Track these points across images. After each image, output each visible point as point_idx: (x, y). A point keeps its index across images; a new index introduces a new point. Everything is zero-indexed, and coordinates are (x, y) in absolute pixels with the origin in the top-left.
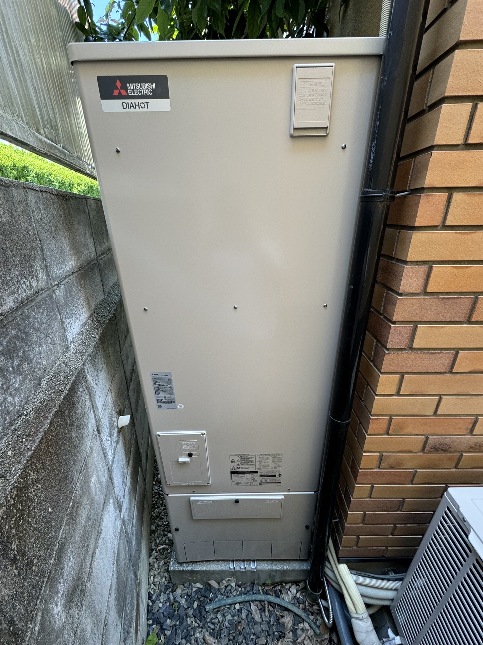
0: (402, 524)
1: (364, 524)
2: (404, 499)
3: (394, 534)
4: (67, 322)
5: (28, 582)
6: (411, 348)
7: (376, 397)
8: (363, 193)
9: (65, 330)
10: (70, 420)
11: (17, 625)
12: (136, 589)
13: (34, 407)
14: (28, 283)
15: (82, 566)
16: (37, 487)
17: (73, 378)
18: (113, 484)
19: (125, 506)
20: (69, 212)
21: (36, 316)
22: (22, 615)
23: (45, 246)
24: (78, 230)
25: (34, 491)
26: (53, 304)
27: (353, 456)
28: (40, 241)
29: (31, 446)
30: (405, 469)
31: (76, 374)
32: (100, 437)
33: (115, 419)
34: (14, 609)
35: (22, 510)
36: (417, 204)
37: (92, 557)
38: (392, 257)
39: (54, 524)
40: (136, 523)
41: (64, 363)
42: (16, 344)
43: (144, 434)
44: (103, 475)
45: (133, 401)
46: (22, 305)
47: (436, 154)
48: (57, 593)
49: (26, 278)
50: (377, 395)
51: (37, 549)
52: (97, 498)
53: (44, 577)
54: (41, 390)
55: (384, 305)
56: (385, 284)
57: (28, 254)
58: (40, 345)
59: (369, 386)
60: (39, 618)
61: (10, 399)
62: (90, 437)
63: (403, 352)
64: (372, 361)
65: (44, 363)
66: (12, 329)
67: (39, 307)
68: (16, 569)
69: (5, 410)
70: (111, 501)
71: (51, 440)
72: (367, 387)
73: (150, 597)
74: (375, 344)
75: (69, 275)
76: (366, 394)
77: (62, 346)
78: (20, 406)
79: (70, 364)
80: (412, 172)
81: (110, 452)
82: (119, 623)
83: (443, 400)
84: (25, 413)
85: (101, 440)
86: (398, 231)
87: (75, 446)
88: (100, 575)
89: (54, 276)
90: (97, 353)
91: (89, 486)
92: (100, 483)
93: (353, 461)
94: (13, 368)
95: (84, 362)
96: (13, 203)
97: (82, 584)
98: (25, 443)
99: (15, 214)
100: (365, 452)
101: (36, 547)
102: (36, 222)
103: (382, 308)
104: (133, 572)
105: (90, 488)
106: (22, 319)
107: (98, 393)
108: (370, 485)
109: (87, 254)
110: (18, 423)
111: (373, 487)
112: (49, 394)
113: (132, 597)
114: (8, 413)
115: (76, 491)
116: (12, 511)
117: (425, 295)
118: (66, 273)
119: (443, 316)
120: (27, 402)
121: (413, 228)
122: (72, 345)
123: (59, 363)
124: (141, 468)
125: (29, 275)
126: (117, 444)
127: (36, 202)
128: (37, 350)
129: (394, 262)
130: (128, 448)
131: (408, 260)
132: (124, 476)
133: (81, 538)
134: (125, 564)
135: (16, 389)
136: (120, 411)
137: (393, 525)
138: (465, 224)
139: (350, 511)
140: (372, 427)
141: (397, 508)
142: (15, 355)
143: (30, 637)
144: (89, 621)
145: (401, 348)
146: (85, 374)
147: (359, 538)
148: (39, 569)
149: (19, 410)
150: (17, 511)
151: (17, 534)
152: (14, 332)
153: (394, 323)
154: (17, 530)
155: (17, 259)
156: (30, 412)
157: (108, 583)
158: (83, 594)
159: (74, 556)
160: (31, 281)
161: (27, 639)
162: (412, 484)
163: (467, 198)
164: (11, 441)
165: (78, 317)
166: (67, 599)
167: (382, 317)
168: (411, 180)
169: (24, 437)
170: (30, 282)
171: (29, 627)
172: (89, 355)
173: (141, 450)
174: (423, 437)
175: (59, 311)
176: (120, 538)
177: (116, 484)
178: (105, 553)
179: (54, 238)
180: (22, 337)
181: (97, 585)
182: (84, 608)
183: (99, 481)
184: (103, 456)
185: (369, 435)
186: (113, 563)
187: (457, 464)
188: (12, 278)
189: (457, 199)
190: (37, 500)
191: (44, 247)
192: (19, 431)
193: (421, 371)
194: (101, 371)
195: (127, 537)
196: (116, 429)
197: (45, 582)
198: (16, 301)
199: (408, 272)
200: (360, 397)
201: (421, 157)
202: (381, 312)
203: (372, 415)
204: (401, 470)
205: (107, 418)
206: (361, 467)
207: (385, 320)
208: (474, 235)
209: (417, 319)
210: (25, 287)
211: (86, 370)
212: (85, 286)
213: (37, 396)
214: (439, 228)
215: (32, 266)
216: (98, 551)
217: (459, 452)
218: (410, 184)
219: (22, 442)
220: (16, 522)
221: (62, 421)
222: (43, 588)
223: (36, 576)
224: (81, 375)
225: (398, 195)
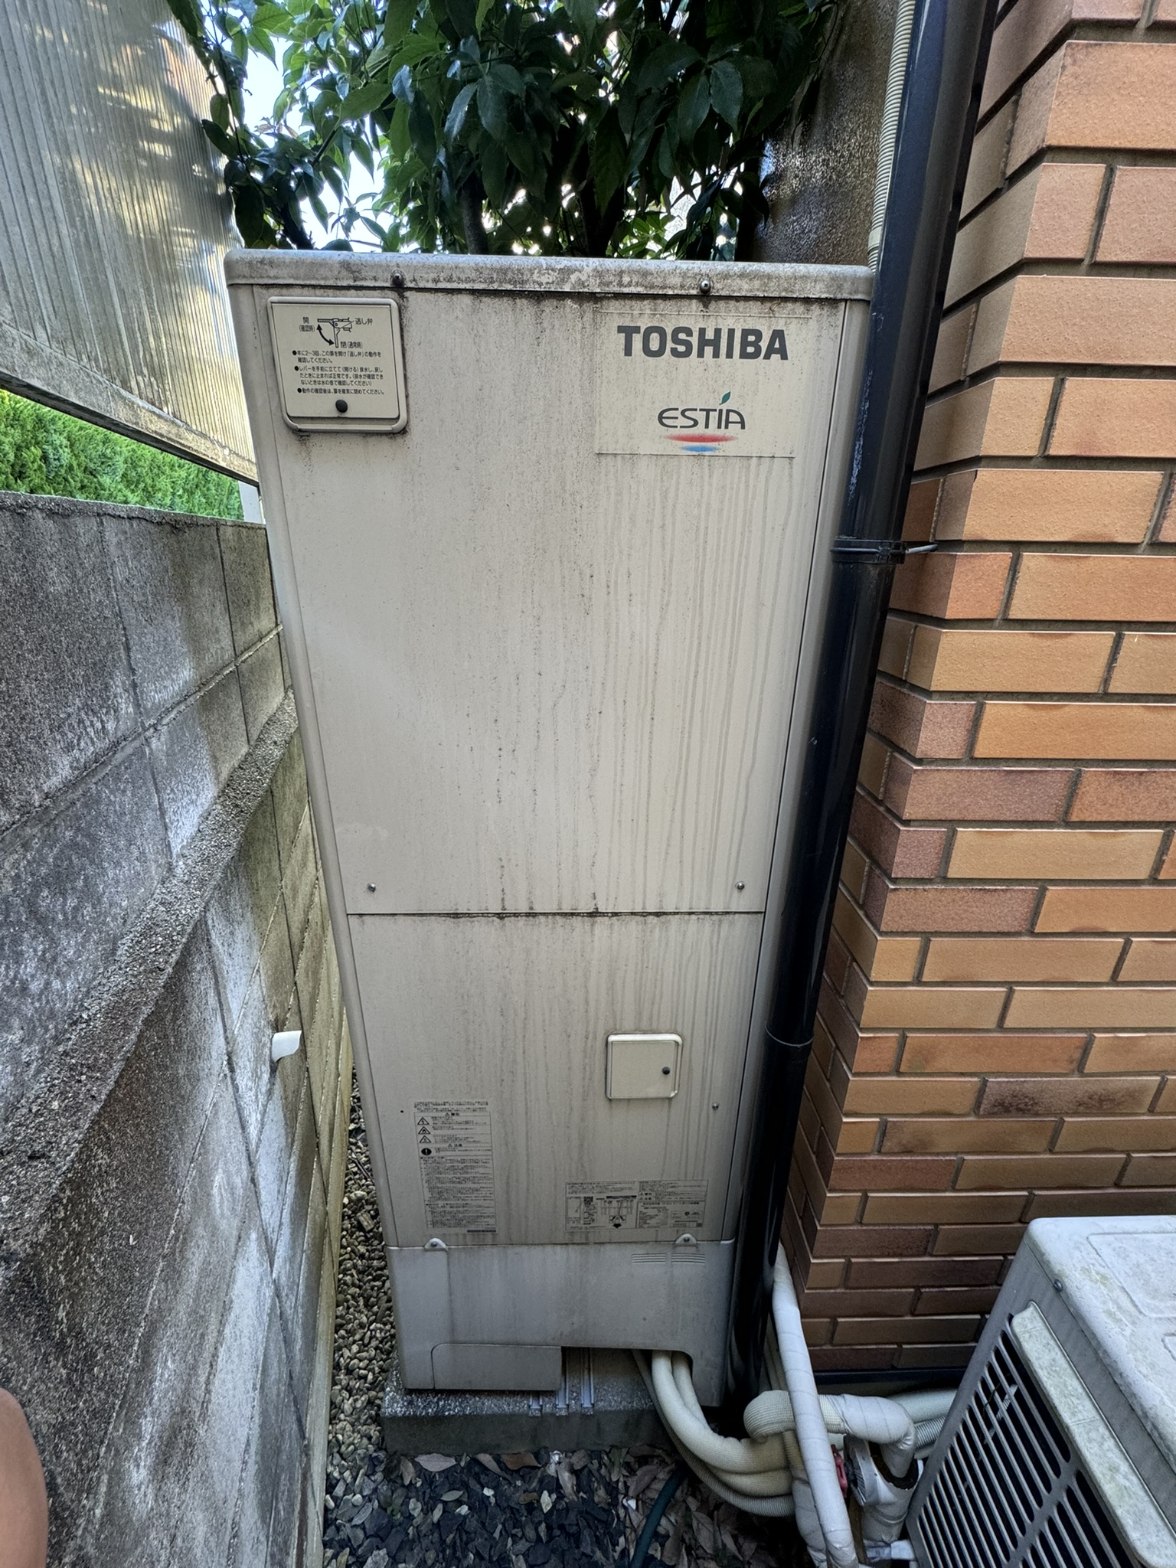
0: (933, 1287)
1: (847, 1288)
2: (936, 1225)
3: (917, 1313)
4: (170, 808)
5: (86, 1401)
6: (945, 880)
7: (870, 988)
8: (838, 544)
9: (166, 827)
10: (175, 1037)
11: (63, 1495)
12: (300, 1462)
13: (103, 1004)
14: (99, 725)
15: (190, 1383)
16: (108, 1184)
17: (184, 940)
18: (257, 1194)
19: (282, 1251)
20: (183, 558)
21: (112, 797)
22: (72, 1474)
23: (134, 640)
24: (199, 597)
25: (102, 1193)
26: (145, 769)
27: (822, 1125)
28: (124, 629)
29: (99, 1092)
30: (938, 1154)
31: (189, 931)
32: (233, 1080)
33: (265, 1039)
34: (57, 1457)
35: (79, 1234)
36: (950, 574)
37: (211, 1365)
38: (901, 680)
39: (137, 1274)
40: (304, 1296)
41: (162, 904)
42: (71, 861)
43: (327, 1079)
44: (239, 1171)
45: (305, 997)
46: (86, 772)
47: (985, 475)
48: (140, 1437)
49: (95, 714)
50: (872, 984)
51: (104, 1328)
52: (223, 1225)
53: (116, 1396)
54: (116, 967)
55: (886, 784)
56: (888, 737)
57: (100, 660)
58: (117, 864)
59: (854, 964)
60: (103, 1489)
61: (56, 984)
62: (214, 1078)
63: (927, 887)
64: (861, 907)
65: (124, 904)
66: (66, 829)
67: (118, 778)
68: (64, 1366)
69: (47, 1009)
70: (254, 1236)
71: (137, 1080)
72: (851, 966)
73: (330, 1488)
74: (867, 868)
75: (179, 703)
76: (848, 982)
77: (159, 866)
78: (75, 1000)
79: (176, 907)
80: (940, 505)
81: (253, 1119)
82: (263, 1539)
83: (1016, 995)
84: (85, 1016)
85: (236, 1088)
86: (914, 624)
87: (183, 1097)
88: (227, 1411)
89: (149, 705)
90: (232, 881)
91: (209, 1195)
92: (232, 1189)
93: (821, 1136)
94: (65, 914)
95: (207, 904)
96: (77, 550)
97: (188, 1425)
98: (86, 1085)
99: (80, 574)
100: (847, 1115)
101: (103, 1323)
102: (118, 587)
103: (882, 789)
104: (294, 1418)
105: (210, 1200)
106: (86, 805)
107: (232, 975)
108: (860, 1194)
109: (216, 653)
110: (70, 1039)
111: (865, 1198)
112: (132, 975)
113: (291, 1478)
114: (52, 1015)
115: (183, 1202)
116: (60, 1234)
117: (971, 765)
118: (173, 697)
119: (1010, 810)
120: (88, 992)
121: (942, 622)
122: (181, 863)
123: (152, 905)
124: (319, 1162)
125: (101, 707)
126: (268, 1100)
127: (119, 544)
128: (111, 874)
129: (905, 690)
130: (291, 1111)
131: (933, 689)
132: (281, 1177)
133: (190, 1315)
134: (278, 1395)
135: (69, 963)
136: (277, 1020)
137: (912, 1290)
138: (1049, 618)
139: (814, 1258)
140: (862, 1058)
141: (921, 1249)
142: (69, 886)
143: (85, 1529)
144: (200, 1516)
145: (922, 879)
146: (208, 930)
147: (835, 1324)
148: (105, 1375)
149: (73, 1010)
150: (70, 1235)
151: (67, 1288)
152: (69, 834)
153: (907, 823)
154: (69, 1278)
155: (80, 672)
156: (96, 1014)
157: (242, 1434)
158: (189, 1450)
159: (174, 1355)
160: (104, 719)
161: (80, 1532)
162: (954, 1190)
163: (1050, 564)
164: (58, 1079)
165: (194, 797)
166: (157, 1456)
167: (881, 809)
168: (937, 521)
169: (85, 1070)
170: (102, 722)
171: (84, 1507)
172: (218, 887)
173: (320, 1118)
174: (976, 1079)
175: (156, 784)
176: (269, 1327)
177: (264, 1197)
178: (236, 1360)
179: (150, 621)
180: (84, 846)
181: (219, 1436)
182: (191, 1484)
183: (228, 1184)
184: (238, 1126)
185: (855, 1075)
186: (254, 1389)
187: (1053, 1142)
188: (69, 715)
189: (1031, 564)
190: (106, 1215)
191: (132, 643)
192: (72, 1057)
193: (968, 929)
194: (239, 923)
195: (284, 1329)
196: (268, 1064)
197: (117, 1408)
198: (75, 764)
199: (933, 713)
200: (836, 989)
201: (957, 477)
202: (880, 797)
203: (861, 1030)
204: (929, 1158)
205: (248, 1035)
206: (838, 1151)
207: (887, 815)
208: (1070, 640)
209: (955, 815)
210: (92, 734)
211: (210, 922)
212: (209, 726)
213: (108, 978)
214: (997, 623)
215: (107, 687)
216: (222, 1350)
217: (1055, 1115)
218: (935, 529)
219: (79, 1081)
220: (68, 1260)
221: (159, 1038)
222: (112, 1420)
223: (99, 1389)
224: (199, 932)
225: (911, 550)
